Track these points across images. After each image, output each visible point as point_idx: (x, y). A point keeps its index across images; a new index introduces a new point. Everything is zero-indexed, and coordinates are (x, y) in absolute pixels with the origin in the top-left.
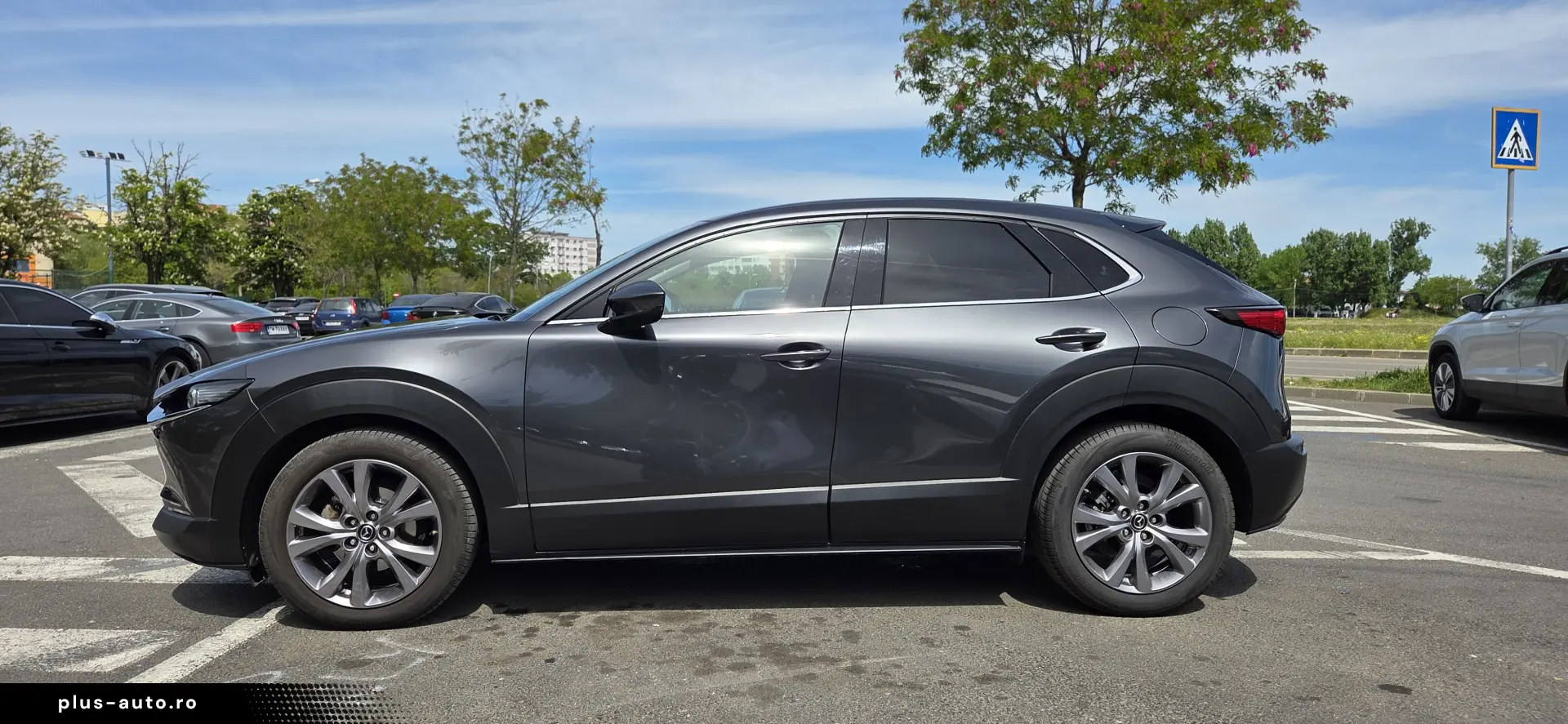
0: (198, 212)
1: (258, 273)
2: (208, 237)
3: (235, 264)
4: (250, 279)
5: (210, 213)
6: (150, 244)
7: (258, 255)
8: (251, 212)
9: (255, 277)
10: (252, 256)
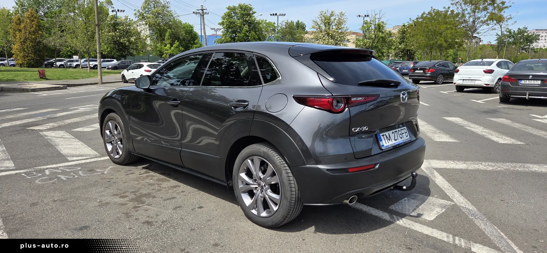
0: (383, 33)
1: (402, 52)
2: (385, 41)
3: (395, 49)
4: (399, 54)
5: (386, 33)
6: (368, 44)
7: (402, 46)
8: (402, 31)
9: (401, 54)
10: (400, 46)
